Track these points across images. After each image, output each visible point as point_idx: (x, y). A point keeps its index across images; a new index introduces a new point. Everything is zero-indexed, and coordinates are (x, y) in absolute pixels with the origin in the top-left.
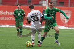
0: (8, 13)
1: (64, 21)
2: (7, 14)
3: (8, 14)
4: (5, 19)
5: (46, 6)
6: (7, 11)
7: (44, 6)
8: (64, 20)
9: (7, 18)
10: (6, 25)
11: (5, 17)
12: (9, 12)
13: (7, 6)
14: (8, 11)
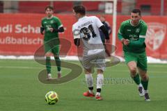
0: (33, 29)
1: (152, 46)
2: (29, 31)
3: (33, 32)
4: (26, 43)
5: (112, 14)
6: (29, 26)
7: (108, 14)
8: (151, 43)
9: (29, 40)
10: (27, 55)
11: (26, 38)
12: (35, 27)
13: (30, 15)
14: (31, 26)
